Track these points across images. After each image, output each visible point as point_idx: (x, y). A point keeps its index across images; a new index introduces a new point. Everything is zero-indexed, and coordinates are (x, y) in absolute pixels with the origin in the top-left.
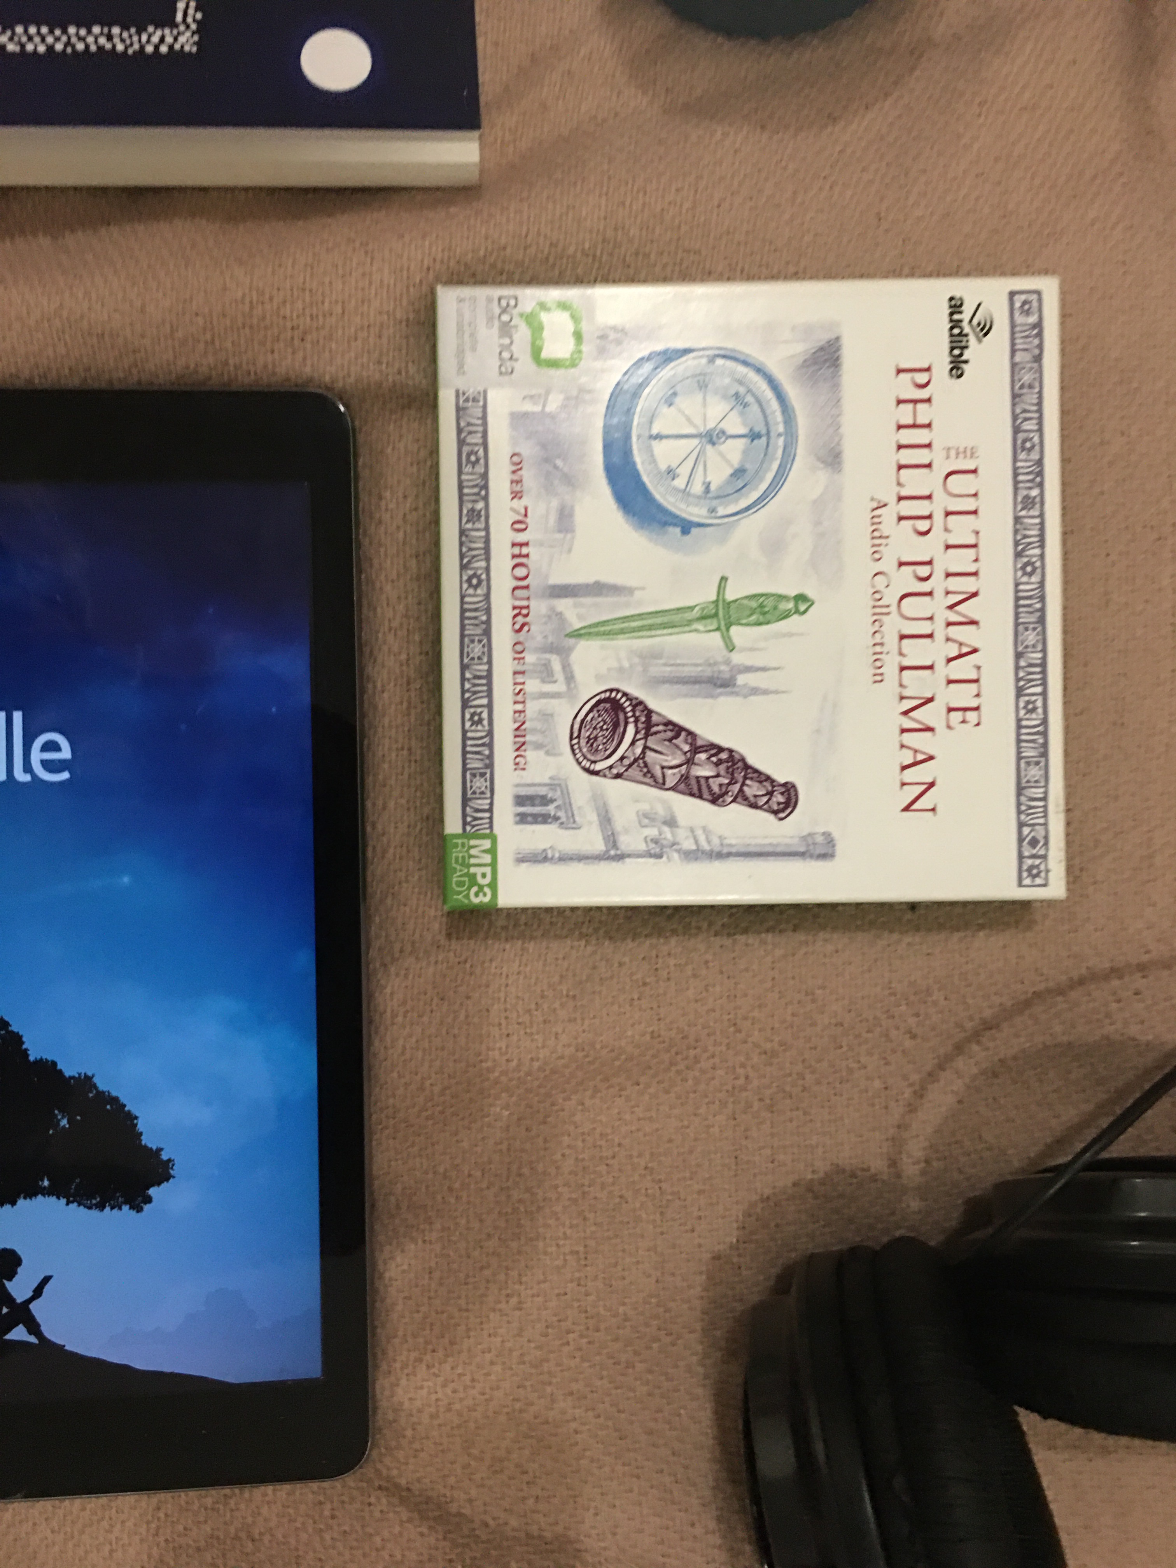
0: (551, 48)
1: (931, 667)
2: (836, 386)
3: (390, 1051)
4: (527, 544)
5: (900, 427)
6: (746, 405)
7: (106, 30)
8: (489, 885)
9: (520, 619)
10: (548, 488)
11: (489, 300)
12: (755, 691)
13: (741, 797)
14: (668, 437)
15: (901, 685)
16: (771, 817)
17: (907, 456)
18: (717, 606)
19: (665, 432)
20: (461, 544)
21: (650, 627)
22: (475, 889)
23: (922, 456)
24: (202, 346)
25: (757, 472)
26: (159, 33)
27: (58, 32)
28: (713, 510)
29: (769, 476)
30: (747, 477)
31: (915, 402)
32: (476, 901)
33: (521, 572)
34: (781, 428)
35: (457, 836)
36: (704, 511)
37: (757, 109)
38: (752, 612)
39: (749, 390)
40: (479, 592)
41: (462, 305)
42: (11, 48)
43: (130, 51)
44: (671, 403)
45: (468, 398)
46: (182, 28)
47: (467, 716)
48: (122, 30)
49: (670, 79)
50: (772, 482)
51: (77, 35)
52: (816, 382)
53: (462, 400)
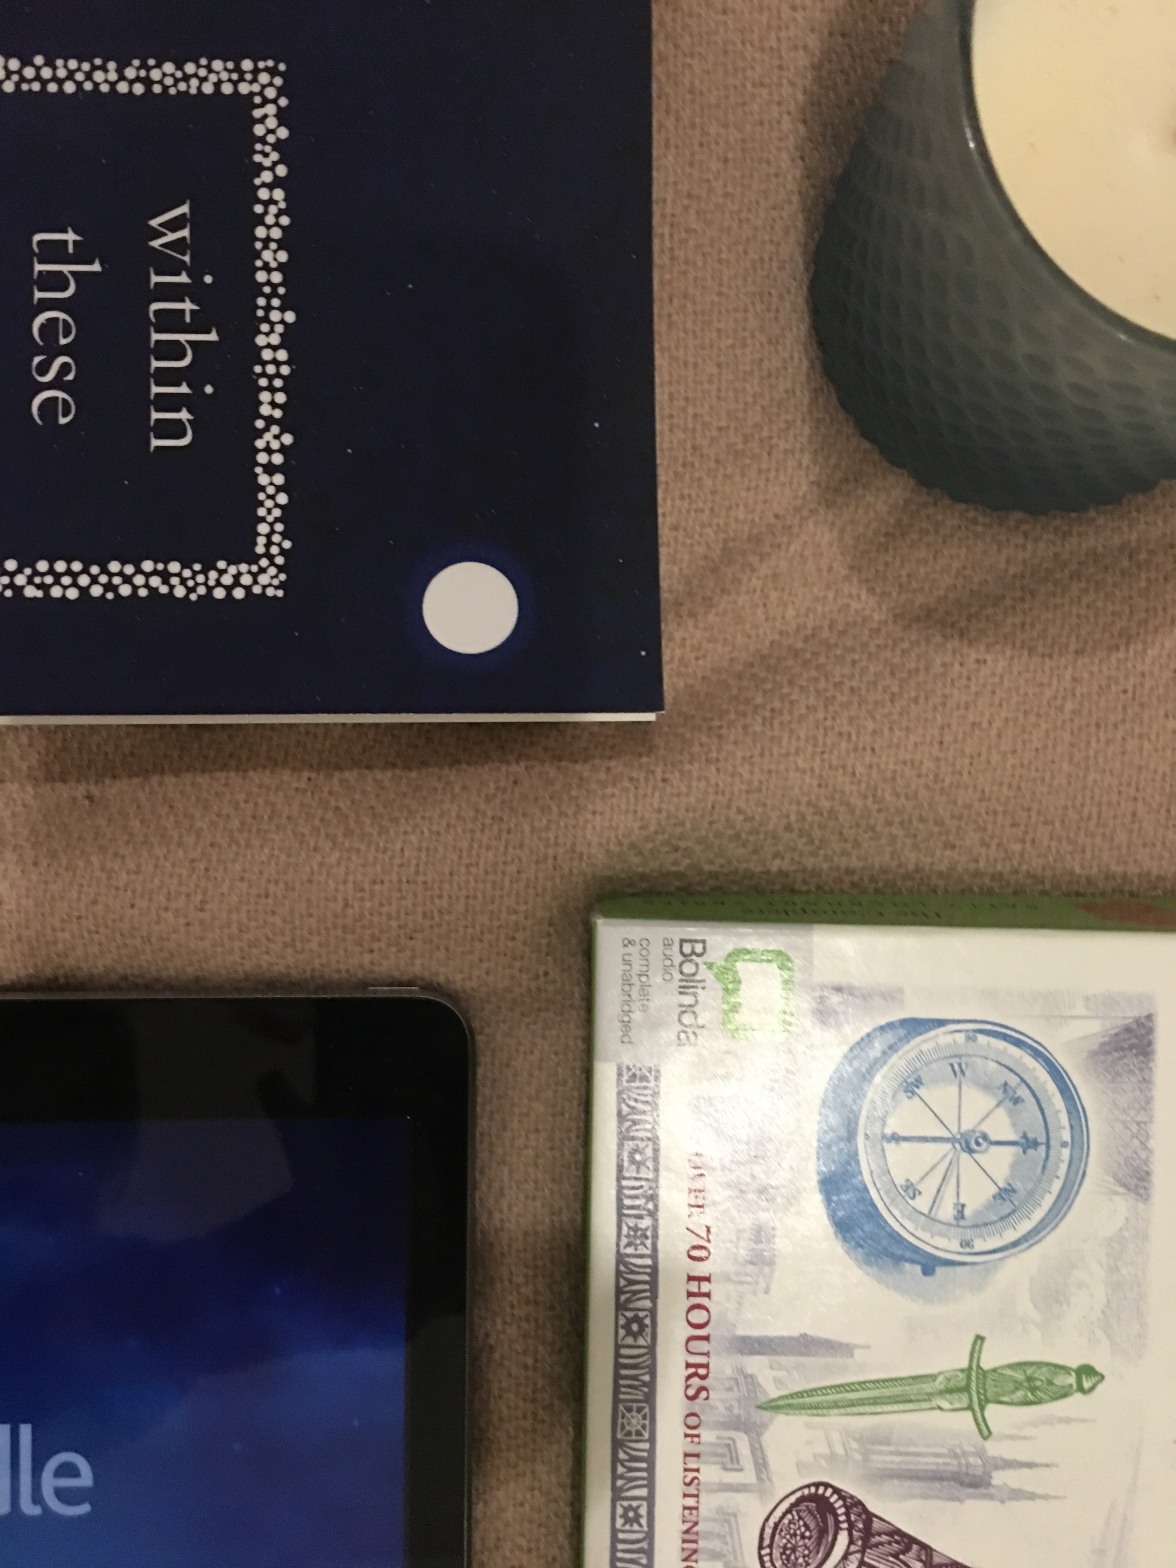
0: (749, 539)
2: (1146, 1082)
4: (708, 1279)
6: (1017, 1101)
7: (160, 566)
9: (695, 1382)
11: (668, 944)
12: (1017, 1495)
14: (906, 1139)
18: (969, 1378)
19: (903, 1133)
20: (618, 1275)
21: (875, 1401)
25: (1031, 1193)
26: (233, 570)
27: (95, 570)
28: (967, 1244)
29: (1048, 1202)
30: (1017, 1198)
33: (698, 1317)
34: (1066, 1136)
36: (955, 1245)
37: (1023, 625)
38: (1018, 1385)
39: (1023, 1080)
40: (641, 1342)
41: (630, 949)
42: (31, 592)
43: (193, 597)
44: (913, 1092)
45: (634, 1075)
46: (264, 562)
47: (620, 1511)
48: (183, 567)
49: (903, 573)
50: (1051, 1210)
51: (121, 574)
52: (1118, 1074)
53: (625, 1078)
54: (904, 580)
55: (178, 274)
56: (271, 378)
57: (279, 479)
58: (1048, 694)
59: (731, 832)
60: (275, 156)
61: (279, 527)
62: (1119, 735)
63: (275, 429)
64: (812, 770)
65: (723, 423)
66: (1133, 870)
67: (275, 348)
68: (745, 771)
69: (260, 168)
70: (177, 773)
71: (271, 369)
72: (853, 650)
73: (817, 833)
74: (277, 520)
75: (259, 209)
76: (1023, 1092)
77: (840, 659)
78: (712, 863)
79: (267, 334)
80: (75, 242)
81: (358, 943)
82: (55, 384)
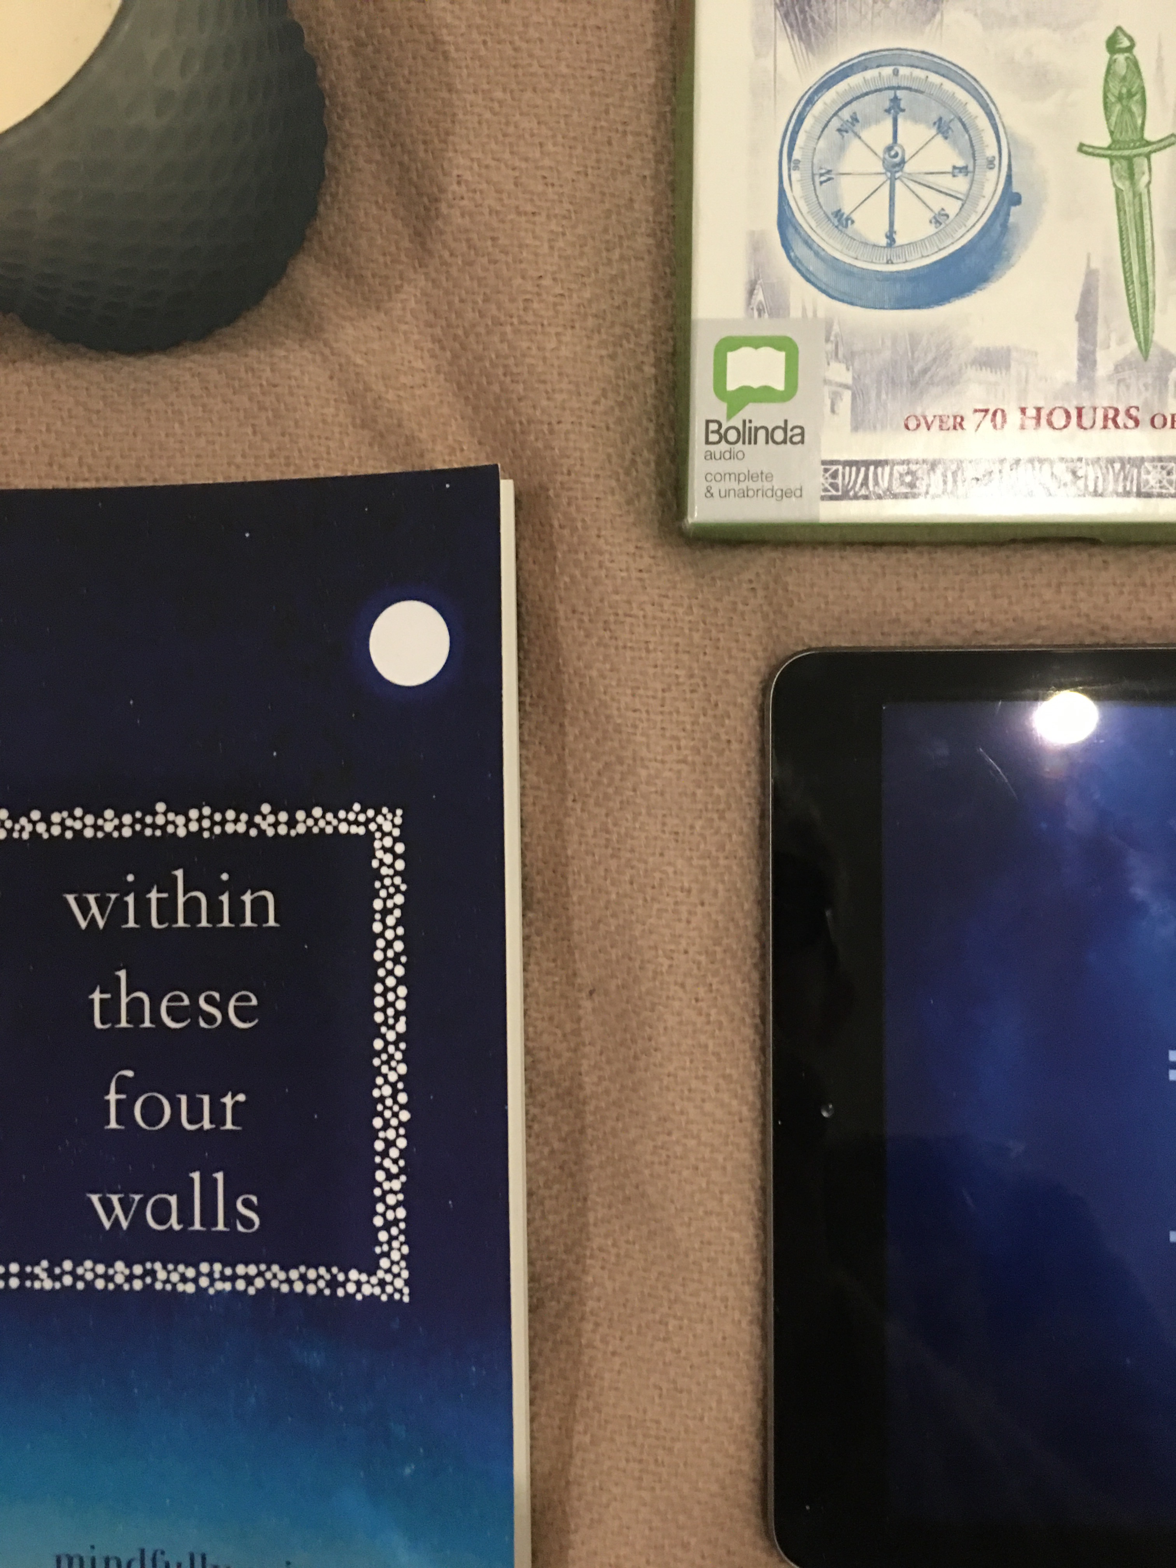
0: (352, 403)
4: (1023, 409)
6: (855, 119)
7: (378, 916)
9: (1121, 420)
10: (951, 381)
11: (710, 456)
14: (891, 223)
18: (1119, 157)
19: (886, 228)
21: (1141, 247)
24: (723, 825)
25: (943, 104)
26: (379, 854)
27: (381, 973)
28: (990, 163)
29: (949, 86)
30: (947, 117)
33: (1059, 419)
34: (887, 71)
36: (992, 175)
37: (425, 142)
38: (1127, 109)
39: (836, 114)
40: (1082, 472)
41: (715, 491)
42: (401, 1027)
43: (403, 887)
44: (847, 219)
45: (831, 485)
46: (373, 827)
48: (378, 897)
49: (381, 259)
50: (958, 84)
51: (384, 950)
52: (828, 24)
53: (834, 493)
54: (388, 259)
55: (126, 903)
56: (214, 823)
57: (300, 815)
58: (488, 115)
59: (617, 410)
60: (23, 821)
61: (342, 814)
62: (524, 45)
63: (258, 819)
64: (558, 334)
65: (249, 430)
66: (650, 27)
67: (188, 820)
68: (559, 397)
69: (34, 833)
70: (570, 919)
71: (206, 823)
72: (450, 304)
73: (618, 330)
74: (336, 816)
75: (69, 835)
76: (846, 114)
77: (459, 315)
78: (647, 430)
79: (176, 827)
80: (102, 992)
81: (721, 753)
82: (222, 1007)
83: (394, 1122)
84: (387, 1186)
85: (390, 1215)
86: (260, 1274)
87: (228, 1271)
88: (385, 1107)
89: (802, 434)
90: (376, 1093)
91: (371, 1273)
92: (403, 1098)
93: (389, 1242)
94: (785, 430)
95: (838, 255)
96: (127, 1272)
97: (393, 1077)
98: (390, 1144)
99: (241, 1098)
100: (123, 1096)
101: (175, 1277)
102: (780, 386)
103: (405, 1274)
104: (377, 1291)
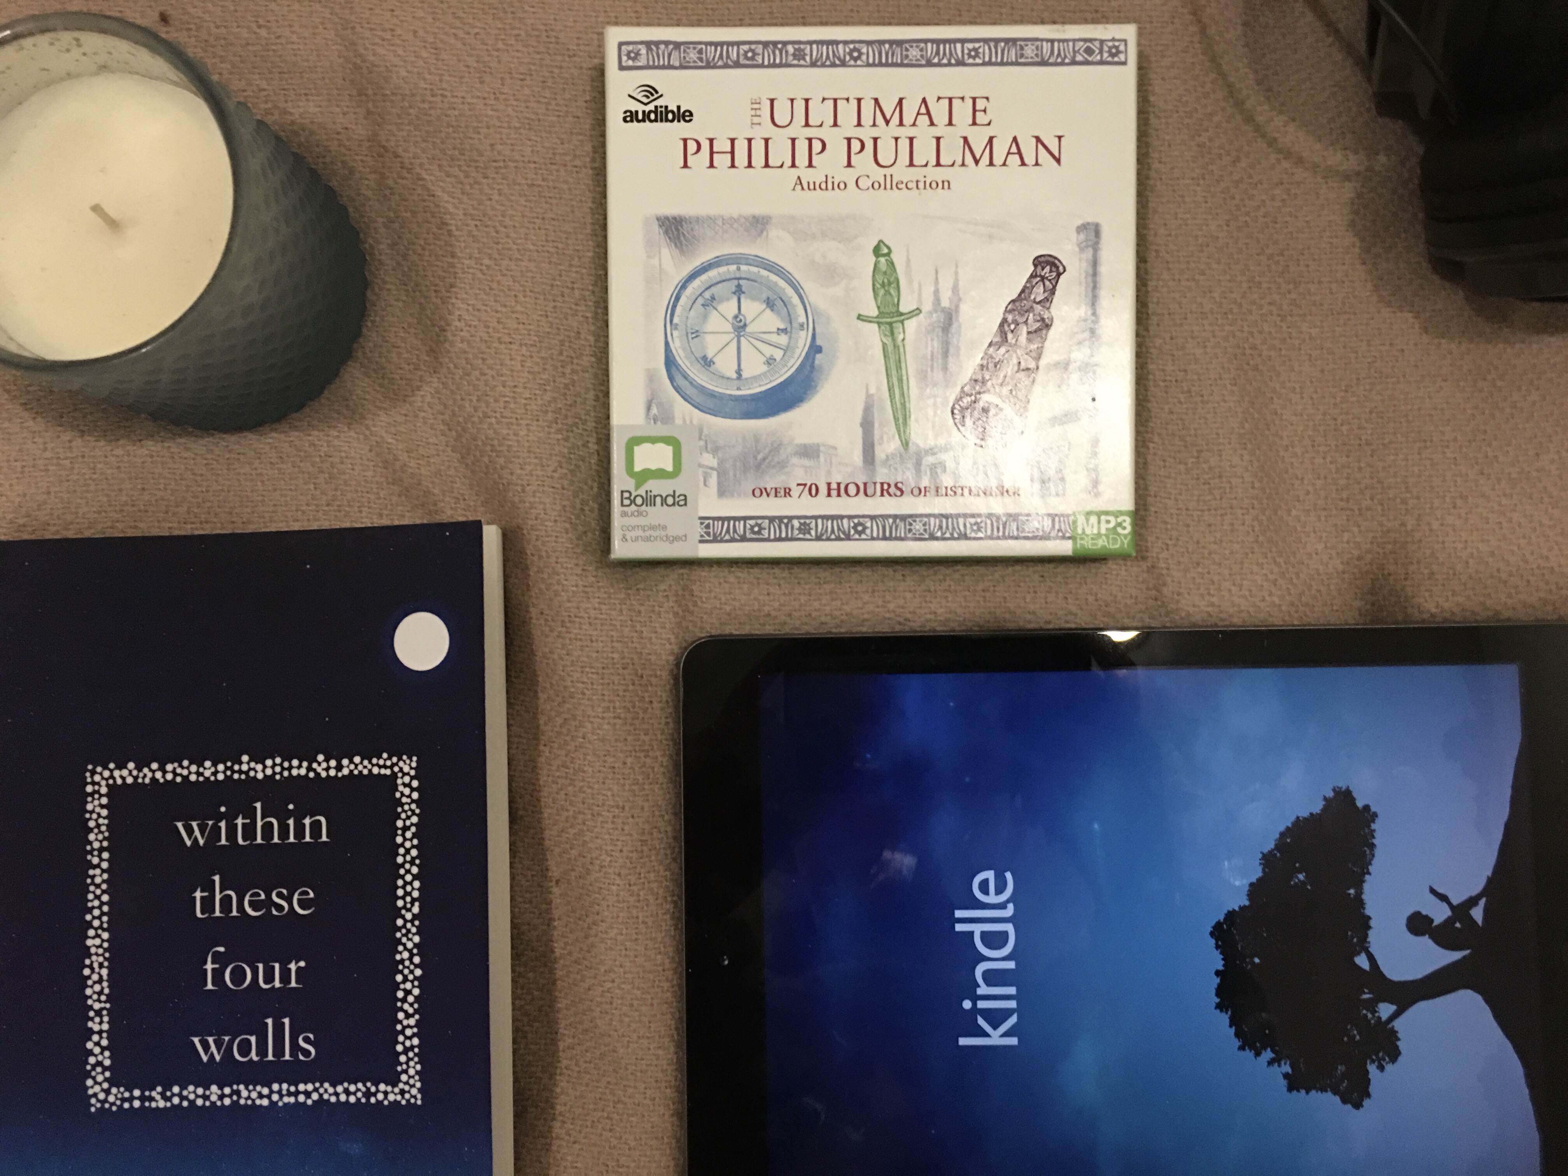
0: (385, 468)
1: (938, 139)
2: (698, 219)
3: (1243, 608)
4: (829, 484)
5: (733, 166)
6: (713, 298)
7: (399, 832)
8: (1117, 517)
9: (892, 490)
10: (782, 465)
11: (624, 514)
12: (955, 292)
13: (1047, 301)
14: (739, 365)
15: (953, 165)
16: (1062, 278)
17: (758, 159)
18: (882, 323)
19: (736, 367)
20: (828, 539)
21: (900, 380)
22: (1119, 530)
23: (758, 148)
24: (648, 760)
25: (770, 288)
26: (401, 788)
27: (402, 871)
28: (802, 325)
29: (774, 278)
30: (773, 297)
31: (712, 153)
32: (1129, 529)
33: (852, 490)
34: (733, 268)
35: (1075, 543)
36: (803, 334)
37: (436, 291)
38: (888, 293)
39: (701, 295)
40: (868, 524)
41: (628, 537)
42: (416, 909)
43: (417, 811)
44: (710, 361)
45: (706, 533)
46: (396, 769)
47: (973, 535)
48: (400, 818)
49: (407, 367)
50: (778, 275)
51: (404, 856)
52: (694, 237)
53: (707, 538)
54: (412, 367)
55: (220, 828)
56: (283, 769)
57: (345, 762)
58: (480, 275)
59: (569, 476)
60: (146, 770)
61: (374, 761)
62: (503, 230)
63: (315, 765)
64: (527, 425)
65: (312, 486)
66: (589, 220)
67: (265, 767)
68: (528, 468)
69: (154, 779)
70: (542, 830)
71: (278, 769)
72: (455, 400)
73: (570, 421)
74: (370, 762)
75: (179, 779)
76: (707, 295)
77: (461, 407)
78: (592, 488)
79: (256, 772)
80: (202, 891)
81: (645, 711)
82: (289, 900)
83: (411, 977)
84: (405, 1023)
85: (408, 1043)
86: (316, 1090)
87: (293, 1089)
88: (405, 967)
89: (685, 500)
90: (398, 957)
91: (394, 1085)
92: (417, 960)
93: (407, 1063)
94: (674, 496)
95: (704, 384)
96: (219, 1092)
97: (410, 945)
98: (408, 992)
99: (302, 964)
100: (217, 966)
101: (254, 1095)
102: (670, 468)
103: (418, 1085)
104: (399, 1098)
